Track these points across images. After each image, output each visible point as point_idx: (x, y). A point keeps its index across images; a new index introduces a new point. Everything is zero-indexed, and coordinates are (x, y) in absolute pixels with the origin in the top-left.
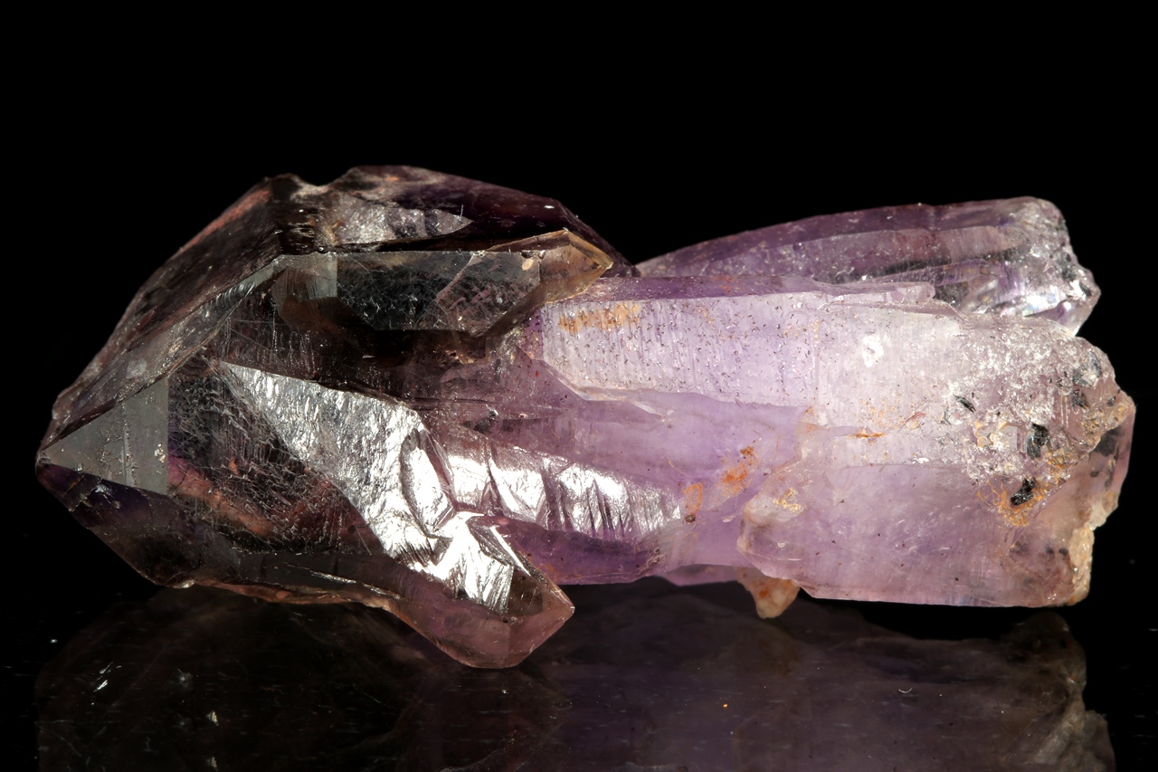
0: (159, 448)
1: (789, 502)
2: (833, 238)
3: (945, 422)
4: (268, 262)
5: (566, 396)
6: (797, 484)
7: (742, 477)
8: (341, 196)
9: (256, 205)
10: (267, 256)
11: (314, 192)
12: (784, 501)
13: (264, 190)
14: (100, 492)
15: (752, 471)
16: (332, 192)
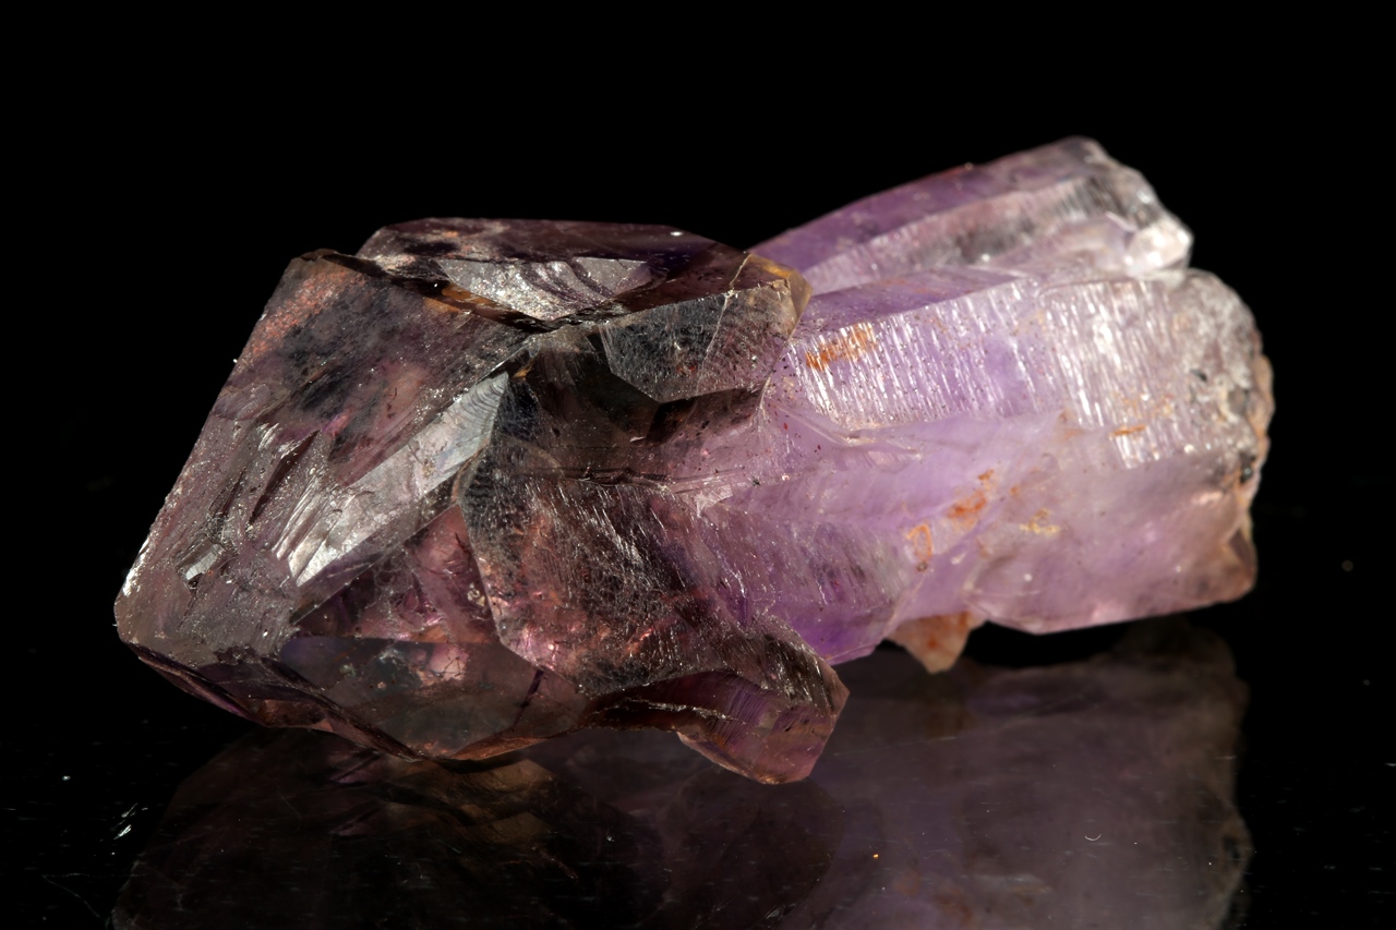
0: (473, 590)
1: (1042, 526)
4: (514, 347)
5: (819, 447)
6: (1052, 501)
7: (978, 507)
8: (440, 261)
9: (346, 291)
10: (498, 340)
11: (401, 264)
12: (1035, 526)
13: (329, 273)
14: (388, 659)
15: (991, 497)
16: (426, 259)
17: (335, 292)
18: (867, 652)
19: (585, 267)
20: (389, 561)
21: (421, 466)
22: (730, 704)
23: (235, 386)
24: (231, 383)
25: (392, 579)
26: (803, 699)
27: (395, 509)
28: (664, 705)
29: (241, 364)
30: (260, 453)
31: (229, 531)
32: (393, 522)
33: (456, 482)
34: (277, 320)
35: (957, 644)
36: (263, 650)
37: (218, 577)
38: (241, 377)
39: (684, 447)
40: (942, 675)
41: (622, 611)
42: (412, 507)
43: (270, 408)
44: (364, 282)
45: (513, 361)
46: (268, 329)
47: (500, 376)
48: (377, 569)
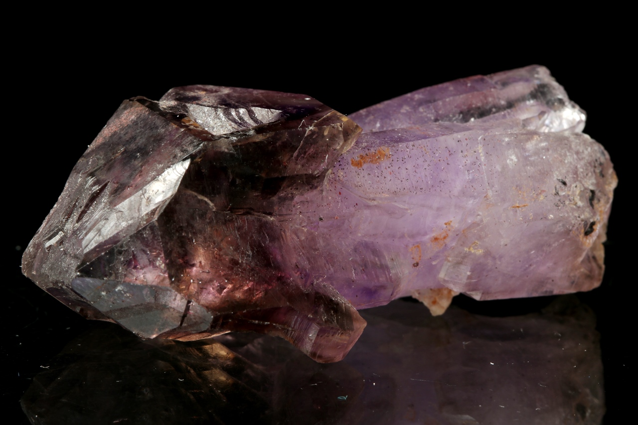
0: (159, 260)
1: (475, 249)
2: (447, 100)
3: (557, 194)
4: (196, 147)
5: (357, 204)
6: (480, 238)
7: (445, 238)
8: (188, 105)
9: (140, 116)
10: (190, 144)
11: (170, 105)
12: (472, 249)
13: (136, 107)
14: (119, 290)
15: (450, 234)
16: (182, 104)
17: (135, 117)
18: (385, 304)
19: (255, 112)
20: (122, 244)
21: (145, 200)
22: (293, 323)
23: (85, 158)
24: (83, 156)
25: (123, 253)
26: (331, 323)
27: (131, 220)
28: (257, 322)
29: (91, 147)
30: (85, 190)
31: (69, 226)
32: (129, 226)
33: (158, 209)
34: (110, 128)
35: (445, 303)
36: (66, 282)
37: (58, 247)
38: (88, 154)
39: (283, 200)
40: (439, 317)
41: (237, 275)
42: (138, 220)
43: (94, 169)
44: (148, 112)
45: (194, 154)
46: (105, 132)
47: (187, 161)
48: (117, 247)
